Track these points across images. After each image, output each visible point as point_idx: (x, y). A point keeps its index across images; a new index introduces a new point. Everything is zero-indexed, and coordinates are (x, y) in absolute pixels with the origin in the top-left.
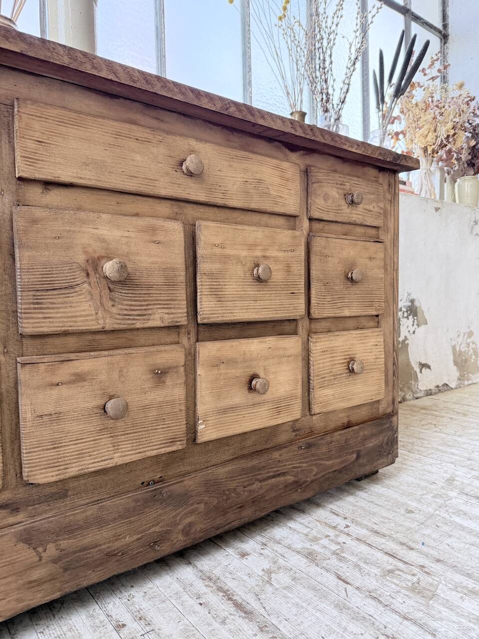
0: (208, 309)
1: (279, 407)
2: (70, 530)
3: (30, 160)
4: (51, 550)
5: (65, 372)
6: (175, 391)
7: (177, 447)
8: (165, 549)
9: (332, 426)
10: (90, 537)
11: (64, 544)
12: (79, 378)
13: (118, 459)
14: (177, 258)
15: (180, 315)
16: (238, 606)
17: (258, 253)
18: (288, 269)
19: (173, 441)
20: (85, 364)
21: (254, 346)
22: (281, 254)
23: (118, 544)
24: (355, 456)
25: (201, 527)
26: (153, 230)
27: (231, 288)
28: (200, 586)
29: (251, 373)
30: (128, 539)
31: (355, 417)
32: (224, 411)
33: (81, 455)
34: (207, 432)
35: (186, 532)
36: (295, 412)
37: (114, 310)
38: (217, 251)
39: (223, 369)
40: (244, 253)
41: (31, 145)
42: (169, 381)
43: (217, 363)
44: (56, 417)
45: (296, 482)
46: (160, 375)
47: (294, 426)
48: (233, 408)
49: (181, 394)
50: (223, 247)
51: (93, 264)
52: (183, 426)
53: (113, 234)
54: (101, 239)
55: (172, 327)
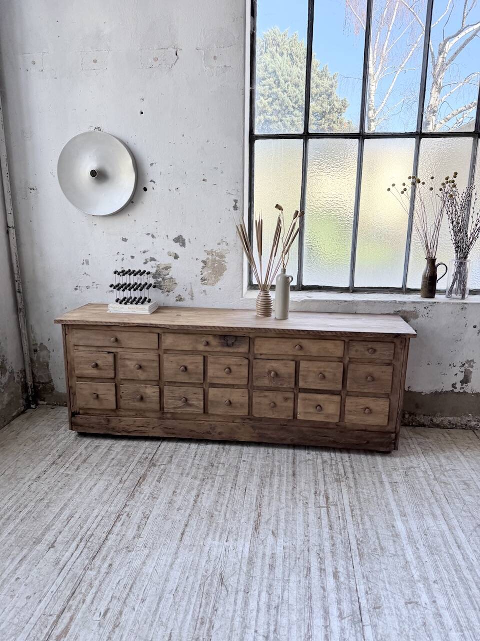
0: (301, 384)
1: (328, 416)
2: (261, 428)
3: (257, 350)
4: (257, 431)
5: (262, 394)
6: (290, 404)
7: (290, 418)
8: (285, 442)
9: (357, 428)
10: (266, 432)
11: (260, 431)
12: (265, 396)
13: (273, 417)
14: (293, 372)
15: (292, 385)
16: (294, 462)
17: (322, 370)
18: (335, 375)
19: (289, 417)
20: (267, 393)
21: (319, 397)
22: (332, 370)
23: (272, 436)
24: (365, 442)
25: (296, 441)
26: (286, 364)
27: (310, 379)
28: (291, 455)
29: (318, 404)
30: (275, 436)
31: (369, 429)
32: (306, 413)
33: (265, 413)
34: (300, 417)
35: (292, 440)
36: (336, 420)
37: (274, 382)
38: (306, 369)
39: (307, 401)
40: (316, 370)
41: (258, 347)
42: (289, 401)
43: (305, 399)
44: (260, 404)
45: (334, 441)
46: (286, 399)
47: (336, 424)
48: (310, 413)
49: (291, 405)
50: (308, 368)
51: (270, 372)
52: (292, 414)
53: (275, 365)
54: (272, 366)
55: (290, 388)
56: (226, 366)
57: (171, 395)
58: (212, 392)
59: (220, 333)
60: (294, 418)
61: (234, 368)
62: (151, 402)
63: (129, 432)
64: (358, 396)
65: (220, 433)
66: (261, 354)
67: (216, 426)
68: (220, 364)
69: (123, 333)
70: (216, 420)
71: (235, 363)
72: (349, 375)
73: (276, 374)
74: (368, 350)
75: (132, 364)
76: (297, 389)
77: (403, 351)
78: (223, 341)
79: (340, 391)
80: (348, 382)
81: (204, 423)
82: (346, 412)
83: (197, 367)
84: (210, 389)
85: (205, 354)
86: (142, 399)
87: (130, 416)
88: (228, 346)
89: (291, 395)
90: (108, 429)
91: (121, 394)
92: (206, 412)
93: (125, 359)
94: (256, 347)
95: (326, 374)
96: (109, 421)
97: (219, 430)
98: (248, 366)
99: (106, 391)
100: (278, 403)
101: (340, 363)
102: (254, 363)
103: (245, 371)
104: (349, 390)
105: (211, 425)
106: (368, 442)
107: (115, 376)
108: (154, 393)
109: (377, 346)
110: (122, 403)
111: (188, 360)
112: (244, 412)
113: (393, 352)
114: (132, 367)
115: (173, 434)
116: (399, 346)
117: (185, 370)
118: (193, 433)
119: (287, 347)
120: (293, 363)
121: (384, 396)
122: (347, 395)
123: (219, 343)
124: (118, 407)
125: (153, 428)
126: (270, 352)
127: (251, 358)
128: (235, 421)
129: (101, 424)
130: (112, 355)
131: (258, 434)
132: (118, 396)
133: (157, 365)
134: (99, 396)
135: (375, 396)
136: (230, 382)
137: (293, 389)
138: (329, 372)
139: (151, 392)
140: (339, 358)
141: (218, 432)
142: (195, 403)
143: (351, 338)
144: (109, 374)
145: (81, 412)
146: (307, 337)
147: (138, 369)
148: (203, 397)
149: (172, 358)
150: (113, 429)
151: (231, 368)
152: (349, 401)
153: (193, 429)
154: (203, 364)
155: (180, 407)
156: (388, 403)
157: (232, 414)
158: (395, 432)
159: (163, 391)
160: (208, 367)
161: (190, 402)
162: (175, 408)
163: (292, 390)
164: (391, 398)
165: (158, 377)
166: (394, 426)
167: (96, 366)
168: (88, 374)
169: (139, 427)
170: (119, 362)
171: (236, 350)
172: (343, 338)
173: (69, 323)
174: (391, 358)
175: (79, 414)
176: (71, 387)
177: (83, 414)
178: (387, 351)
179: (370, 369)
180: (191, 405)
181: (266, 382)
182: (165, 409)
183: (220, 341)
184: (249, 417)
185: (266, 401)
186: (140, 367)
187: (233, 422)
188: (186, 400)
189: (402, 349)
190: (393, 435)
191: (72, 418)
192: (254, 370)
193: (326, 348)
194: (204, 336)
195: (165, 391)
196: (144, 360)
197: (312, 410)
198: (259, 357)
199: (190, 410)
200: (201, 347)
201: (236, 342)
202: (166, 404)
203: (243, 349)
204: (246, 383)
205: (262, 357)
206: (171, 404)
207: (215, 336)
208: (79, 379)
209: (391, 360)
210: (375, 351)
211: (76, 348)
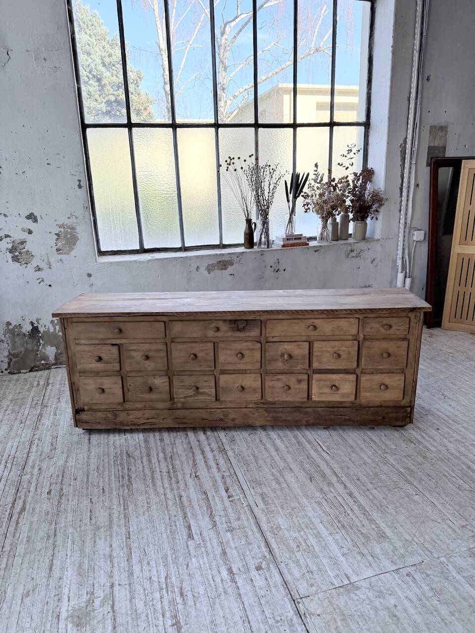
0: (315, 365)
1: (343, 395)
2: (275, 412)
3: (269, 333)
4: (271, 415)
5: (275, 378)
6: (304, 386)
7: (304, 400)
9: (372, 406)
10: (280, 415)
11: (274, 414)
12: (278, 380)
13: (287, 399)
14: (307, 352)
15: (306, 366)
17: (336, 349)
18: (349, 353)
19: (303, 398)
20: (280, 377)
21: (334, 376)
22: (346, 349)
23: (287, 419)
24: (381, 418)
26: (299, 345)
27: (324, 360)
29: (333, 384)
30: (289, 418)
31: (384, 405)
32: (322, 394)
33: (278, 397)
34: (315, 398)
35: (307, 421)
36: (352, 398)
37: (287, 365)
38: (320, 349)
39: (321, 382)
40: (330, 350)
41: (269, 330)
42: (302, 383)
43: (320, 380)
44: (273, 387)
46: (300, 381)
47: (352, 402)
48: (325, 393)
49: (306, 387)
50: (322, 348)
51: (283, 355)
52: (306, 395)
53: (288, 347)
54: (285, 349)
55: (304, 369)
56: (237, 352)
57: (181, 384)
58: (224, 379)
59: (230, 318)
60: (308, 399)
61: (246, 353)
62: (160, 393)
63: (139, 425)
64: (372, 373)
65: (233, 420)
66: (273, 337)
67: (228, 413)
68: (231, 350)
69: (128, 323)
70: (228, 406)
71: (247, 348)
72: (364, 352)
73: (290, 356)
74: (383, 326)
75: (138, 355)
76: (311, 371)
77: (417, 325)
78: (233, 326)
79: (355, 369)
80: (363, 360)
81: (216, 411)
82: (361, 389)
83: (208, 354)
84: (221, 376)
85: (216, 340)
86: (151, 389)
87: (138, 409)
88: (239, 330)
89: (306, 377)
90: (115, 423)
91: (129, 387)
92: (218, 398)
93: (130, 350)
94: (268, 330)
95: (340, 353)
96: (116, 416)
97: (232, 416)
98: (260, 350)
99: (113, 385)
100: (292, 387)
101: (354, 341)
102: (266, 347)
103: (258, 355)
104: (364, 368)
105: (224, 412)
106: (384, 418)
107: (121, 369)
108: (164, 383)
109: (393, 321)
110: (129, 396)
111: (197, 348)
112: (257, 397)
113: (408, 326)
114: (139, 358)
115: (184, 423)
116: (413, 320)
117: (195, 357)
118: (205, 421)
119: (299, 328)
120: (307, 344)
121: (399, 371)
122: (362, 373)
123: (230, 328)
124: (126, 401)
125: (163, 419)
126: (283, 334)
127: (263, 342)
128: (248, 407)
129: (108, 418)
130: (116, 347)
131: (272, 417)
132: (126, 390)
133: (166, 354)
134: (105, 390)
135: (390, 372)
136: (243, 367)
137: (307, 370)
138: (344, 351)
139: (160, 382)
140: (353, 335)
141: (231, 418)
142: (207, 390)
143: (365, 315)
144: (114, 367)
145: (86, 408)
146: (321, 316)
147: (145, 360)
148: (214, 384)
149: (180, 347)
150: (121, 423)
151: (243, 352)
152: (363, 378)
153: (205, 418)
154: (213, 350)
155: (191, 396)
156: (403, 378)
157: (245, 399)
158: (410, 406)
159: (172, 381)
160: (220, 354)
161: (201, 390)
162: (185, 397)
163: (305, 371)
164: (406, 372)
165: (167, 367)
166: (409, 401)
167: (100, 359)
168: (91, 368)
169: (148, 419)
170: (125, 354)
171: (247, 334)
172: (357, 316)
173: (69, 316)
174: (406, 333)
175: (83, 410)
176: (73, 383)
177: (87, 411)
178: (401, 326)
179: (385, 345)
180: (202, 394)
181: (279, 365)
182: (175, 399)
183: (230, 326)
184: (262, 401)
185: (279, 385)
186: (147, 358)
187: (247, 408)
188: (197, 388)
189: (416, 323)
190: (409, 409)
191: (77, 415)
192: (267, 354)
193: (339, 327)
194: (213, 322)
195: (174, 381)
196: (151, 350)
197: (327, 390)
198: (271, 339)
199: (201, 397)
200: (211, 333)
201: (248, 326)
202: (176, 394)
203: (254, 333)
204: (259, 368)
205: (275, 339)
206: (181, 394)
207: (225, 321)
208: (82, 374)
209: (406, 335)
210: (390, 326)
211: (77, 341)
